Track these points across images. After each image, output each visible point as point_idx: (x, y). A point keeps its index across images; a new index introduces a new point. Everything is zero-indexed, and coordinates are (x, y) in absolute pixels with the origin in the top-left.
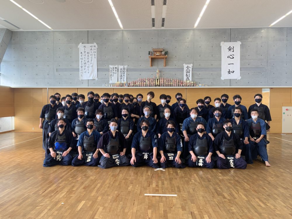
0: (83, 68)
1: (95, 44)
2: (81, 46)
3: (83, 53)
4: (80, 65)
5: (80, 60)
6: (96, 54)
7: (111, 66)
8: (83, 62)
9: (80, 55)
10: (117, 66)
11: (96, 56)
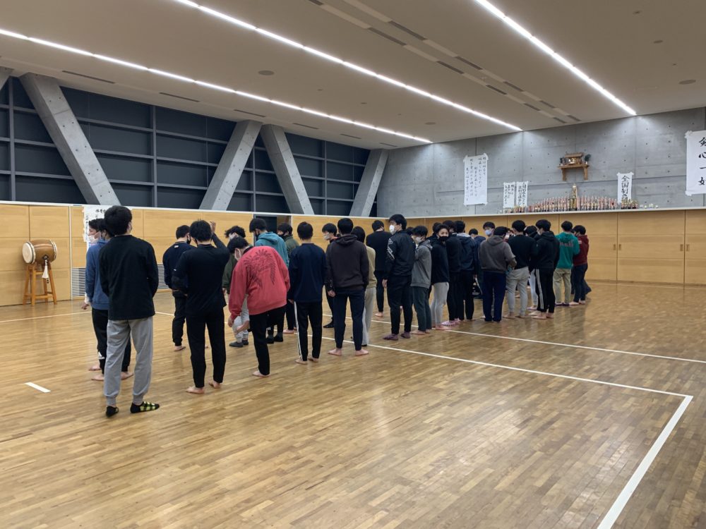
1: (485, 155)
2: (467, 160)
3: (469, 169)
4: (466, 186)
5: (466, 179)
6: (486, 168)
7: (506, 184)
8: (469, 181)
9: (466, 171)
10: (514, 183)
11: (486, 172)
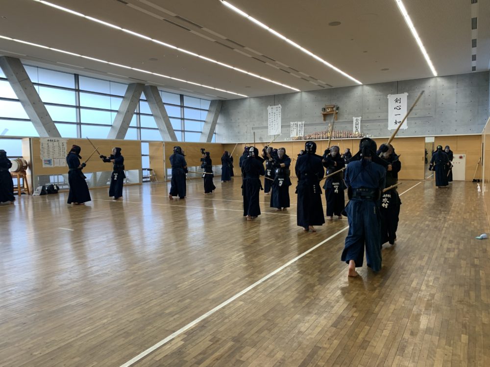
0: (271, 125)
1: (280, 105)
2: (269, 108)
3: (271, 113)
4: (269, 124)
5: (269, 120)
6: (280, 113)
7: (292, 123)
8: (271, 121)
9: (269, 115)
10: (296, 123)
11: (280, 116)
